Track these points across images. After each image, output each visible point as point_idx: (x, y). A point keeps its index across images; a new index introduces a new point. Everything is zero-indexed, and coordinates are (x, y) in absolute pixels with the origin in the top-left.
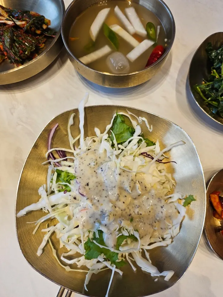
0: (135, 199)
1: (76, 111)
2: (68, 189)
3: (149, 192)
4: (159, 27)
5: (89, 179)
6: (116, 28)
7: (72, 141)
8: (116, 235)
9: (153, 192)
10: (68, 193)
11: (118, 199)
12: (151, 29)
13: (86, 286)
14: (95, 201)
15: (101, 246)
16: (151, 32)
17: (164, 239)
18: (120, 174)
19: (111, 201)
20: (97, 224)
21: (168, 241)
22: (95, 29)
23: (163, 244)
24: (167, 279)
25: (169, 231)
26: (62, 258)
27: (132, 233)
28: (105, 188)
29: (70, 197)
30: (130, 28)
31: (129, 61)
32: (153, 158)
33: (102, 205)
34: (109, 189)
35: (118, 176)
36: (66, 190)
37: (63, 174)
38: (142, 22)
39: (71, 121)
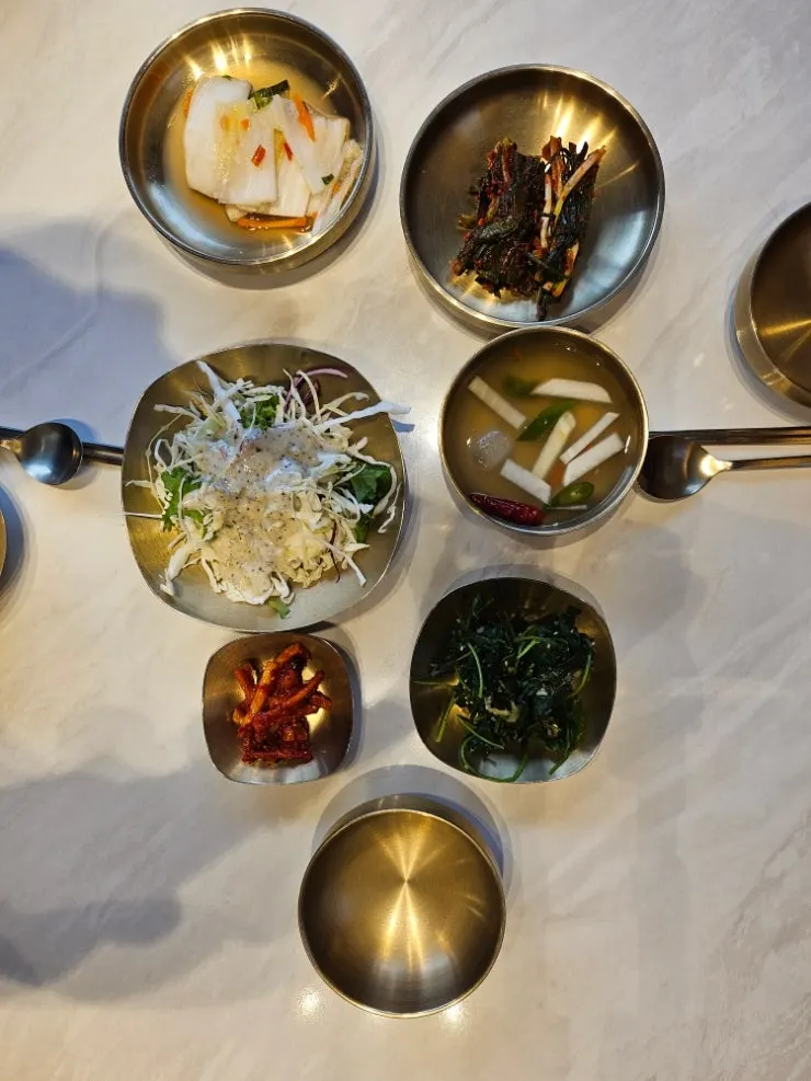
0: (261, 526)
1: (375, 400)
2: (248, 423)
3: (277, 546)
4: (584, 507)
5: (268, 450)
6: (565, 425)
7: (333, 406)
8: (200, 507)
9: (279, 552)
10: (239, 426)
11: (250, 500)
12: (580, 491)
13: (132, 484)
14: (238, 468)
15: (180, 490)
16: (573, 494)
17: (219, 582)
18: (283, 494)
19: (243, 489)
20: (209, 478)
21: (217, 588)
22: (556, 387)
23: (213, 582)
24: (163, 588)
25: (231, 587)
26: (159, 442)
27: (209, 529)
28: (260, 477)
29: (235, 429)
30: (571, 452)
31: (501, 465)
32: (332, 542)
33: (235, 478)
34: (261, 483)
35: (280, 492)
36: (244, 421)
37: (270, 408)
38: (591, 472)
39: (360, 396)
